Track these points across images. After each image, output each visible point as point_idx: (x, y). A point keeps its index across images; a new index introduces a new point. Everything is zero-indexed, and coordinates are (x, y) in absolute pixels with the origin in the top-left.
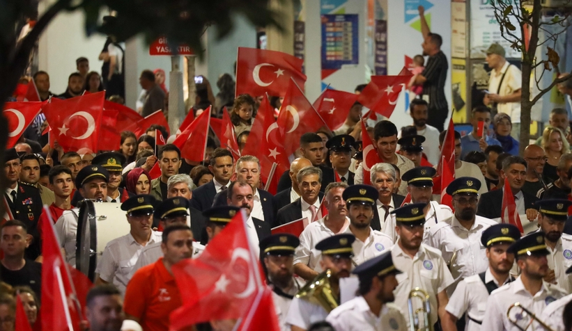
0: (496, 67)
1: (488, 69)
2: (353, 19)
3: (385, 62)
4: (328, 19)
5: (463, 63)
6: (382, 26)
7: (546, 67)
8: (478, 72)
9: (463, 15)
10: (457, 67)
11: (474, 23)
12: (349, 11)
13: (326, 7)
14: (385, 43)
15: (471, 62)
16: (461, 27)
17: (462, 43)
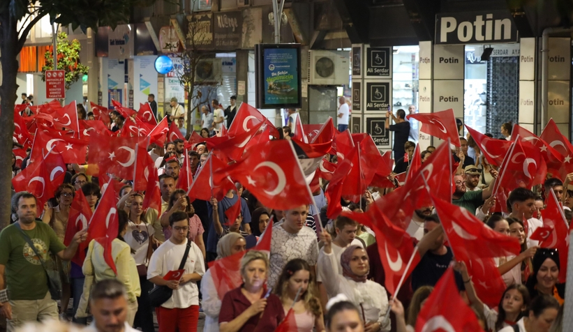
0: (174, 106)
1: (171, 106)
2: (120, 91)
3: (133, 105)
4: (111, 91)
5: (162, 104)
6: (131, 92)
7: (197, 98)
8: (168, 108)
9: (162, 87)
10: (160, 106)
11: (166, 89)
12: (119, 88)
13: (110, 86)
14: (133, 98)
15: (165, 104)
16: (162, 91)
17: (162, 97)
